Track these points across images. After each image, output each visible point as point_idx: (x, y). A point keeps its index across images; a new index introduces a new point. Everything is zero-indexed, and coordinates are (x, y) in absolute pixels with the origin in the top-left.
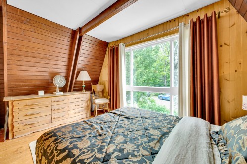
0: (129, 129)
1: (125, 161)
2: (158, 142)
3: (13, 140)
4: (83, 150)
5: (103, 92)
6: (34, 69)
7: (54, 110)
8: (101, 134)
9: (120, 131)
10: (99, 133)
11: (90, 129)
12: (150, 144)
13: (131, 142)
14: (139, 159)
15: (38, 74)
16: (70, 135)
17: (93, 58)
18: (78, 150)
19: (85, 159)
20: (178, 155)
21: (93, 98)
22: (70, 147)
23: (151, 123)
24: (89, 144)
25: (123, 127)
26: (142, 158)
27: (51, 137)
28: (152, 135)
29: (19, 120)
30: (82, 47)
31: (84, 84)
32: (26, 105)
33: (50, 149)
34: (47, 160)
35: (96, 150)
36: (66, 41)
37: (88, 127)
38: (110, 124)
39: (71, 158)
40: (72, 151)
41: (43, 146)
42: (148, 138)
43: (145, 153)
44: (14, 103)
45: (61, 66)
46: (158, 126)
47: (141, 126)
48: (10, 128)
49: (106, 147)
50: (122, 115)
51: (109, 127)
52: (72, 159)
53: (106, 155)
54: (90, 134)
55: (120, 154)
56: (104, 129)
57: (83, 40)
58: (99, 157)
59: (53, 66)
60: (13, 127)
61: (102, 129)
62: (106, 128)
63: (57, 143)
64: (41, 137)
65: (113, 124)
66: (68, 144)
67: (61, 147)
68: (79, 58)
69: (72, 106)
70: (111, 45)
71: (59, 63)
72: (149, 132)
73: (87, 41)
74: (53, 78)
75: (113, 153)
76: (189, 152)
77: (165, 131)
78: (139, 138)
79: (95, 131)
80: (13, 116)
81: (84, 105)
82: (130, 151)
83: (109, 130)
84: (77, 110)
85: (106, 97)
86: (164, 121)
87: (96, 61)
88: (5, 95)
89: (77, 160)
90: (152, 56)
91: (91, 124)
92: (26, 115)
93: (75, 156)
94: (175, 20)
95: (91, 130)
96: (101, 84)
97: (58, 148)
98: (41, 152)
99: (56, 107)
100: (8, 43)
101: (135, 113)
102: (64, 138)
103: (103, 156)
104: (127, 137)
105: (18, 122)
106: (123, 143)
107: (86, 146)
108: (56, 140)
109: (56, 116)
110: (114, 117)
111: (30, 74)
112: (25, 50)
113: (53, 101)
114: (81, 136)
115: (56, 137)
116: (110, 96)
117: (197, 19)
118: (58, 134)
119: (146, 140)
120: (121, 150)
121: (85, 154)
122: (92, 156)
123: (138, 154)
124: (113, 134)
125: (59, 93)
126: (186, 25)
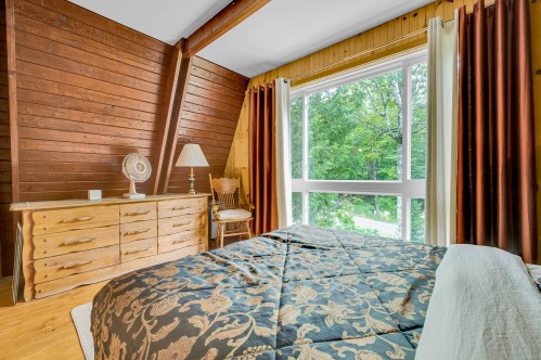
0: (322, 272)
1: (336, 345)
2: (407, 300)
3: (34, 302)
4: (217, 319)
5: (236, 194)
6: (79, 137)
7: (127, 234)
8: (255, 281)
9: (301, 275)
10: (248, 279)
11: (223, 271)
12: (387, 305)
13: (338, 301)
14: (371, 340)
15: (88, 150)
16: (177, 284)
17: (212, 114)
18: (206, 318)
19: (228, 339)
20: (487, 330)
21: (215, 208)
22: (182, 310)
23: (373, 259)
24: (231, 304)
25: (305, 268)
26: (378, 340)
27: (130, 288)
28: (385, 285)
29: (46, 255)
30: (188, 88)
31: (192, 175)
32: (62, 222)
33: (132, 317)
34: (125, 344)
35: (251, 318)
36: (152, 72)
37: (219, 267)
38: (271, 260)
39: (189, 336)
40: (190, 320)
41: (111, 309)
42: (379, 293)
43: (383, 326)
44: (34, 215)
45: (138, 132)
46: (393, 266)
47: (348, 264)
48: (26, 275)
49: (276, 312)
50: (293, 242)
51: (271, 268)
52: (194, 340)
53: (282, 330)
54: (225, 281)
55: (318, 330)
56: (258, 270)
57: (191, 69)
58: (265, 335)
59: (123, 132)
60: (33, 272)
61: (254, 272)
62: (262, 269)
63: (147, 301)
64: (106, 289)
65: (279, 262)
66: (176, 304)
67: (159, 310)
68: (182, 114)
69: (166, 227)
70: (255, 85)
71: (135, 124)
72: (374, 277)
73: (199, 72)
74: (121, 160)
75: (298, 326)
76: (511, 323)
77: (416, 275)
78: (354, 291)
79: (237, 275)
80: (33, 247)
81: (194, 224)
82: (342, 322)
83: (270, 273)
84: (177, 237)
85: (245, 207)
86: (403, 256)
87: (220, 122)
88: (14, 197)
89: (207, 342)
90: (346, 112)
91: (222, 259)
92: (63, 245)
93: (202, 333)
94: (415, 15)
95: (227, 273)
96: (230, 178)
97: (152, 314)
98: (107, 324)
99: (130, 228)
100: (18, 74)
101: (323, 238)
102: (164, 291)
103: (275, 333)
104: (322, 290)
105: (45, 261)
106: (317, 303)
107: (224, 308)
108: (143, 295)
109: (130, 250)
110: (275, 246)
111: (70, 150)
112: (56, 91)
113: (123, 212)
114: (204, 285)
115: (144, 289)
116: (254, 203)
117: (475, 6)
118: (146, 281)
119: (372, 295)
120: (318, 320)
121: (226, 327)
122: (246, 333)
123: (364, 330)
124: (284, 282)
125: (135, 196)
126: (448, 24)
